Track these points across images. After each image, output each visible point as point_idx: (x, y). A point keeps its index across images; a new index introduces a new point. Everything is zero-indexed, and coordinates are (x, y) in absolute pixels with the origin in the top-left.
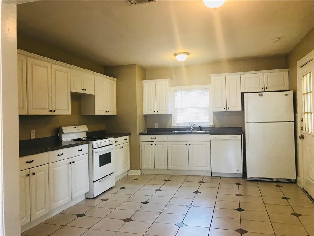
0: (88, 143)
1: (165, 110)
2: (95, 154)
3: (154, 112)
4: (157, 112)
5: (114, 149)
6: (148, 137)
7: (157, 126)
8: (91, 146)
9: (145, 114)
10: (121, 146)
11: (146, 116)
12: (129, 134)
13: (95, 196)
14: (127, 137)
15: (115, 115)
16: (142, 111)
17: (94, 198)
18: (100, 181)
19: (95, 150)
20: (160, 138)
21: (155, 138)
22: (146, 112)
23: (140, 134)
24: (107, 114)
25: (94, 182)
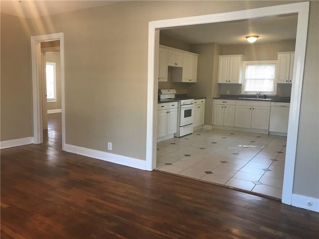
0: (178, 101)
1: (236, 80)
2: (182, 109)
3: (227, 81)
4: (230, 81)
5: (194, 107)
6: (220, 101)
7: (228, 93)
8: (179, 103)
9: (219, 83)
10: (199, 106)
11: (220, 85)
12: (205, 98)
13: (180, 136)
14: (204, 100)
15: (195, 83)
16: (217, 80)
17: (180, 137)
18: (184, 127)
19: (182, 106)
20: (230, 102)
21: (226, 102)
22: (220, 81)
23: (214, 98)
24: (190, 82)
25: (180, 127)
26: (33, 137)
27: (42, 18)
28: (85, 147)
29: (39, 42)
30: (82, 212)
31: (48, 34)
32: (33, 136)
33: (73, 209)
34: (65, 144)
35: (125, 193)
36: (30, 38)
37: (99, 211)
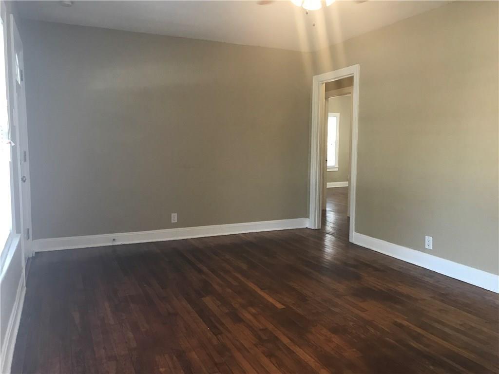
26: (308, 219)
27: (332, 48)
28: (385, 240)
29: (323, 83)
30: (388, 339)
31: (336, 70)
32: (308, 217)
33: (373, 331)
34: (354, 233)
35: (461, 325)
36: (312, 78)
37: (414, 344)
